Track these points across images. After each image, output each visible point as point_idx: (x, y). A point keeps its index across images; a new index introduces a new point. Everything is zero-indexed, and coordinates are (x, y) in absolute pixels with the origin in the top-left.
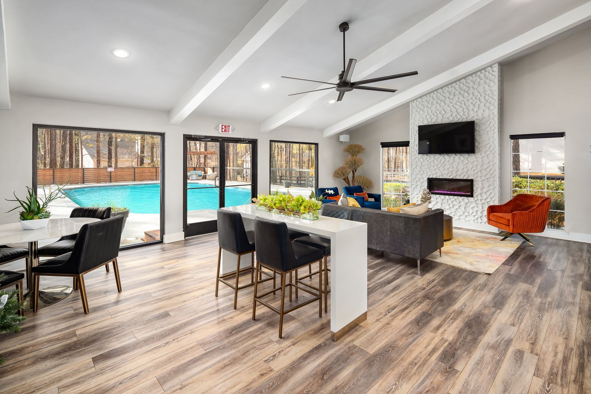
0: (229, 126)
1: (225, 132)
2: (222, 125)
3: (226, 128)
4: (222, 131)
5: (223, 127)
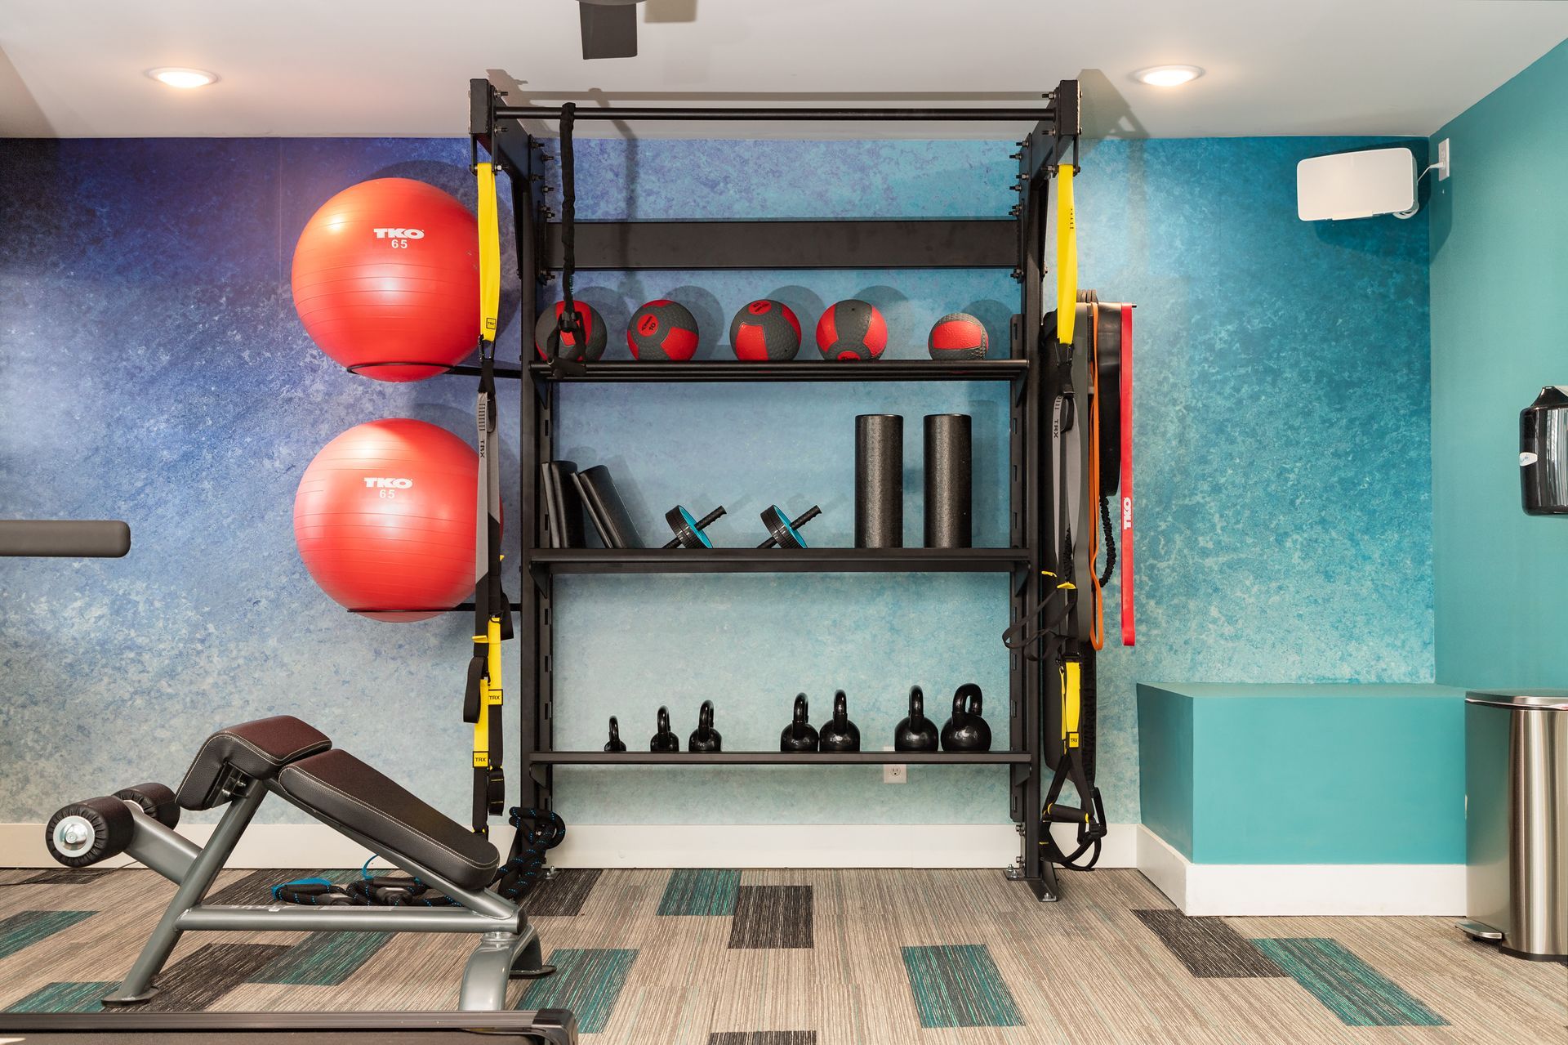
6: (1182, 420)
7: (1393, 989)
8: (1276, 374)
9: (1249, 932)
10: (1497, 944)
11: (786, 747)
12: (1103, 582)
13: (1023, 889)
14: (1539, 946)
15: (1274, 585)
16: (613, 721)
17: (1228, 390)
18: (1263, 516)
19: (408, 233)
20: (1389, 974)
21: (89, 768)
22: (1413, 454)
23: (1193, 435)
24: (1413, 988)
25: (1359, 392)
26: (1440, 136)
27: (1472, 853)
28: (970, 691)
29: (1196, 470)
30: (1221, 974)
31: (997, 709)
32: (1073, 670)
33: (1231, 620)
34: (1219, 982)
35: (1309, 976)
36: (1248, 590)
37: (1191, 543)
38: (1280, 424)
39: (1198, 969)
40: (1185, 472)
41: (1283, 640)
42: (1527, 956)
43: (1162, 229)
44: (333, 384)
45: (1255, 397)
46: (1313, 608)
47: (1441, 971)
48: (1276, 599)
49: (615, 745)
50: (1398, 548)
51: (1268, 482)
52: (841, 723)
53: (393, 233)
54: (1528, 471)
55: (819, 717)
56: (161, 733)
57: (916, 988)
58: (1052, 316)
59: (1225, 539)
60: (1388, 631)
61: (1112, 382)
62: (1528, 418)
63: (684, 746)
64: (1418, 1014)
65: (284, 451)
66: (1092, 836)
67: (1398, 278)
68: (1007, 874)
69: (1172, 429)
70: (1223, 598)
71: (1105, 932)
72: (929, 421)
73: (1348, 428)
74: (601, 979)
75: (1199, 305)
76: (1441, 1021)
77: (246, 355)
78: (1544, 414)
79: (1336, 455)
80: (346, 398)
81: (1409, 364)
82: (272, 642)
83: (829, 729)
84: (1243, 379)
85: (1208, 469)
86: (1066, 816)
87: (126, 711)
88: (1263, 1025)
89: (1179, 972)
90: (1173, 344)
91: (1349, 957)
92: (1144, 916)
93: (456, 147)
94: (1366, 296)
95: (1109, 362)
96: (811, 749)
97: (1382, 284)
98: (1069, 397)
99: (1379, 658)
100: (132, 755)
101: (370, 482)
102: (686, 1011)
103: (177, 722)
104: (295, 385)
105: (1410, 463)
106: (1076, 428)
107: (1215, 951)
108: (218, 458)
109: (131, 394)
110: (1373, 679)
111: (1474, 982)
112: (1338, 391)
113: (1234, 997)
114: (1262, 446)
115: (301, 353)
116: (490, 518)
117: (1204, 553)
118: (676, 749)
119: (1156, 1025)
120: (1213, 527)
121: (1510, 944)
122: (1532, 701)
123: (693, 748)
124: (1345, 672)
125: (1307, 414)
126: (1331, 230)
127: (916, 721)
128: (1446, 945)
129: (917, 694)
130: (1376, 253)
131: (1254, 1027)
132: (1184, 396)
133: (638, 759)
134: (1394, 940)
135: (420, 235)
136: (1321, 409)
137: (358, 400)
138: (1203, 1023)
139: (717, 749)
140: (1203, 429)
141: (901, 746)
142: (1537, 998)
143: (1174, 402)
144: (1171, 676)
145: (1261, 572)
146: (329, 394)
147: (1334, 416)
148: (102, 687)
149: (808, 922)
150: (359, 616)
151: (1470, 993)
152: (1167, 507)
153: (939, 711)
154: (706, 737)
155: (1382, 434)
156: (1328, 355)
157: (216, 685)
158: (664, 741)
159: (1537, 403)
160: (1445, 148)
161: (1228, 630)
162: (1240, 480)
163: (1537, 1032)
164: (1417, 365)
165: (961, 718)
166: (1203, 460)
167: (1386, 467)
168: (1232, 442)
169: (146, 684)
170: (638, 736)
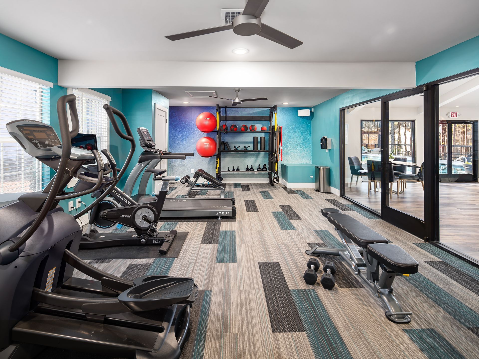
0: (457, 113)
1: (454, 117)
2: (452, 113)
3: (454, 114)
4: (452, 117)
5: (453, 114)
6: (286, 136)
7: (308, 195)
8: (296, 132)
9: (294, 190)
10: (318, 191)
11: (246, 171)
12: (279, 154)
13: (270, 185)
14: (322, 191)
15: (295, 153)
16: (229, 168)
17: (291, 133)
18: (294, 146)
19: (209, 118)
20: (308, 194)
21: (172, 172)
22: (310, 140)
23: (287, 138)
24: (310, 195)
25: (304, 134)
26: (313, 107)
27: (316, 182)
28: (265, 165)
29: (287, 141)
30: (292, 194)
31: (267, 167)
32: (276, 163)
33: (291, 157)
34: (291, 195)
35: (300, 194)
36: (293, 154)
37: (287, 149)
38: (296, 137)
39: (289, 193)
40: (286, 142)
41: (296, 159)
42: (321, 192)
43: (284, 117)
44: (198, 132)
45: (293, 134)
46: (299, 156)
47: (313, 194)
48: (295, 155)
49: (229, 170)
50: (308, 150)
51: (295, 143)
52: (252, 168)
53: (207, 118)
54: (321, 145)
55: (249, 168)
56: (180, 169)
57: (262, 195)
58: (274, 126)
59: (290, 149)
60: (307, 158)
61: (280, 134)
62: (321, 139)
63: (236, 170)
64: (310, 198)
65: (193, 139)
66: (278, 180)
67: (308, 122)
68: (268, 183)
69: (285, 137)
70: (290, 155)
71: (279, 190)
72: (261, 137)
73: (303, 137)
74: (231, 194)
75: (288, 124)
76: (313, 199)
77: (189, 129)
78: (323, 139)
79: (302, 140)
80: (199, 134)
81: (309, 131)
82: (192, 159)
83: (250, 169)
84: (292, 132)
85: (289, 142)
86: (275, 178)
87: (176, 166)
88: (296, 199)
89: (288, 194)
90: (285, 128)
91: (304, 192)
92: (283, 188)
93: (211, 107)
94: (305, 124)
95: (280, 132)
96: (249, 171)
97: (306, 123)
98: (276, 136)
99: (306, 161)
100: (177, 171)
101: (205, 144)
102: (241, 198)
103: (182, 167)
104: (194, 132)
105: (309, 141)
106: (277, 139)
107: (291, 192)
108: (186, 140)
109: (177, 133)
110: (305, 163)
111: (316, 195)
112: (302, 134)
113: (293, 196)
114: (294, 139)
115: (195, 129)
116: (218, 148)
117: (288, 150)
118: (235, 171)
119: (286, 199)
120: (289, 148)
121: (319, 191)
122: (322, 167)
123: (237, 171)
124: (302, 163)
125: (299, 136)
126: (301, 117)
127: (259, 168)
128: (313, 191)
129: (259, 165)
130: (306, 119)
131: (295, 199)
132: (286, 134)
133: (231, 172)
134: (308, 190)
135: (210, 118)
136: (300, 135)
137: (201, 134)
138: (291, 199)
139: (239, 171)
140: (288, 137)
141: (258, 170)
142: (322, 196)
143: (285, 135)
144: (284, 163)
145: (294, 152)
146: (198, 133)
147: (302, 136)
148: (174, 164)
149: (249, 189)
150: (203, 157)
151: (315, 196)
152: (285, 145)
153: (262, 167)
154: (238, 170)
155: (306, 138)
156: (301, 130)
157: (186, 163)
158: (234, 170)
159: (322, 138)
160: (313, 109)
161: (291, 158)
162: (292, 143)
163: (322, 200)
164: (310, 131)
165: (264, 168)
166: (288, 141)
167: (307, 141)
168: (291, 139)
169: (178, 163)
170: (231, 169)
